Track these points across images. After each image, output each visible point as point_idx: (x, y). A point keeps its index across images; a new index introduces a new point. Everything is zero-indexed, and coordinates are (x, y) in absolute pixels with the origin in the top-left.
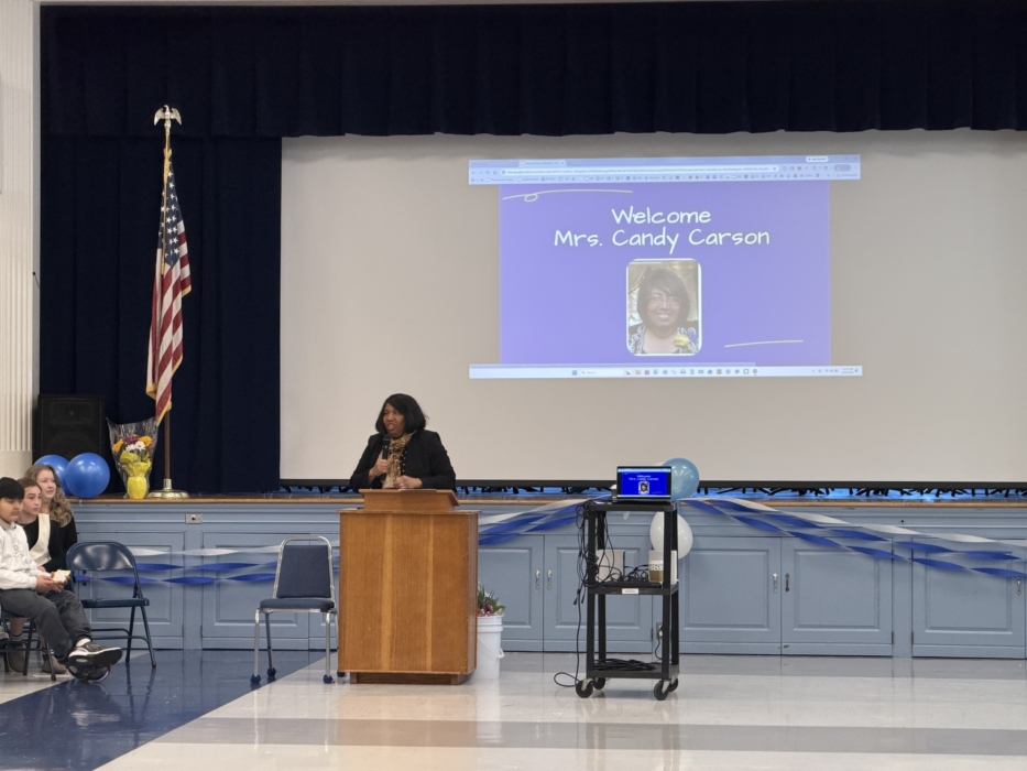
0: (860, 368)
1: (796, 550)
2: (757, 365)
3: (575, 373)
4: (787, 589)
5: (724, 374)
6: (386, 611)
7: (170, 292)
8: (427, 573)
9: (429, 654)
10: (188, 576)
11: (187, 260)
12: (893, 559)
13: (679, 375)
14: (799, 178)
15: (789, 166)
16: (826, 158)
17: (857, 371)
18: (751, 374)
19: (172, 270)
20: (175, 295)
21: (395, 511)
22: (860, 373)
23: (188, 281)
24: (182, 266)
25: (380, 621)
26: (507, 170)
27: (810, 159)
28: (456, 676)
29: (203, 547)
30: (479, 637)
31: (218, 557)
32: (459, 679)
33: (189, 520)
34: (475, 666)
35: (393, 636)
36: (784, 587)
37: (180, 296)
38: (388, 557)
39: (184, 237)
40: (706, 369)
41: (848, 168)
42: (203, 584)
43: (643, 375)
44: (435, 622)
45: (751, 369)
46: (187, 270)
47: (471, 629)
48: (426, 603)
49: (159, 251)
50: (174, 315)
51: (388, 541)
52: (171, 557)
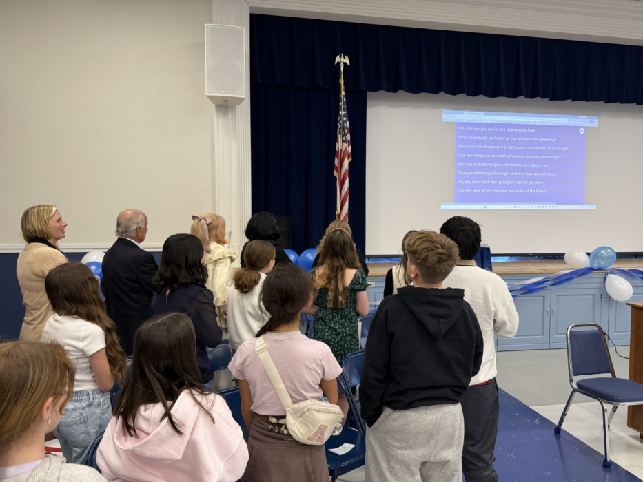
0: (595, 206)
2: (557, 204)
3: (485, 207)
5: (545, 208)
11: (350, 142)
13: (527, 208)
14: (575, 125)
15: (571, 119)
16: (585, 117)
17: (594, 207)
18: (555, 208)
22: (595, 208)
23: (351, 155)
24: (349, 146)
26: (459, 115)
27: (579, 117)
39: (349, 130)
40: (538, 206)
41: (593, 122)
43: (513, 208)
45: (555, 205)
46: (350, 148)
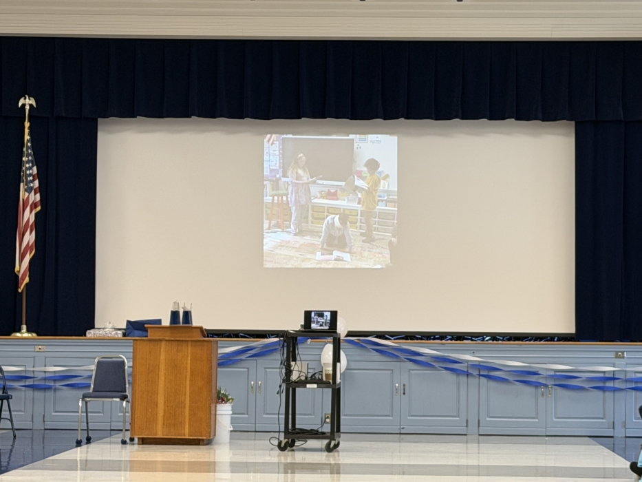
1: (410, 370)
4: (404, 394)
6: (161, 400)
7: (28, 210)
8: (186, 376)
9: (187, 426)
10: (36, 383)
11: (38, 190)
12: (468, 374)
19: (29, 197)
20: (31, 211)
21: (167, 338)
23: (39, 204)
24: (35, 194)
25: (157, 406)
28: (203, 440)
29: (45, 366)
30: (217, 416)
31: (55, 372)
32: (205, 442)
33: (37, 349)
34: (215, 435)
35: (164, 416)
36: (402, 392)
37: (33, 213)
38: (162, 367)
39: (36, 177)
42: (46, 389)
44: (190, 407)
46: (38, 196)
47: (213, 412)
48: (185, 395)
49: (22, 184)
50: (30, 224)
51: (162, 357)
52: (25, 371)
